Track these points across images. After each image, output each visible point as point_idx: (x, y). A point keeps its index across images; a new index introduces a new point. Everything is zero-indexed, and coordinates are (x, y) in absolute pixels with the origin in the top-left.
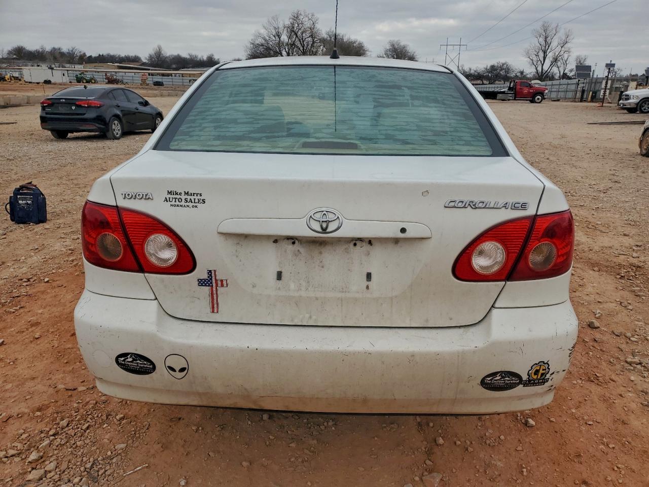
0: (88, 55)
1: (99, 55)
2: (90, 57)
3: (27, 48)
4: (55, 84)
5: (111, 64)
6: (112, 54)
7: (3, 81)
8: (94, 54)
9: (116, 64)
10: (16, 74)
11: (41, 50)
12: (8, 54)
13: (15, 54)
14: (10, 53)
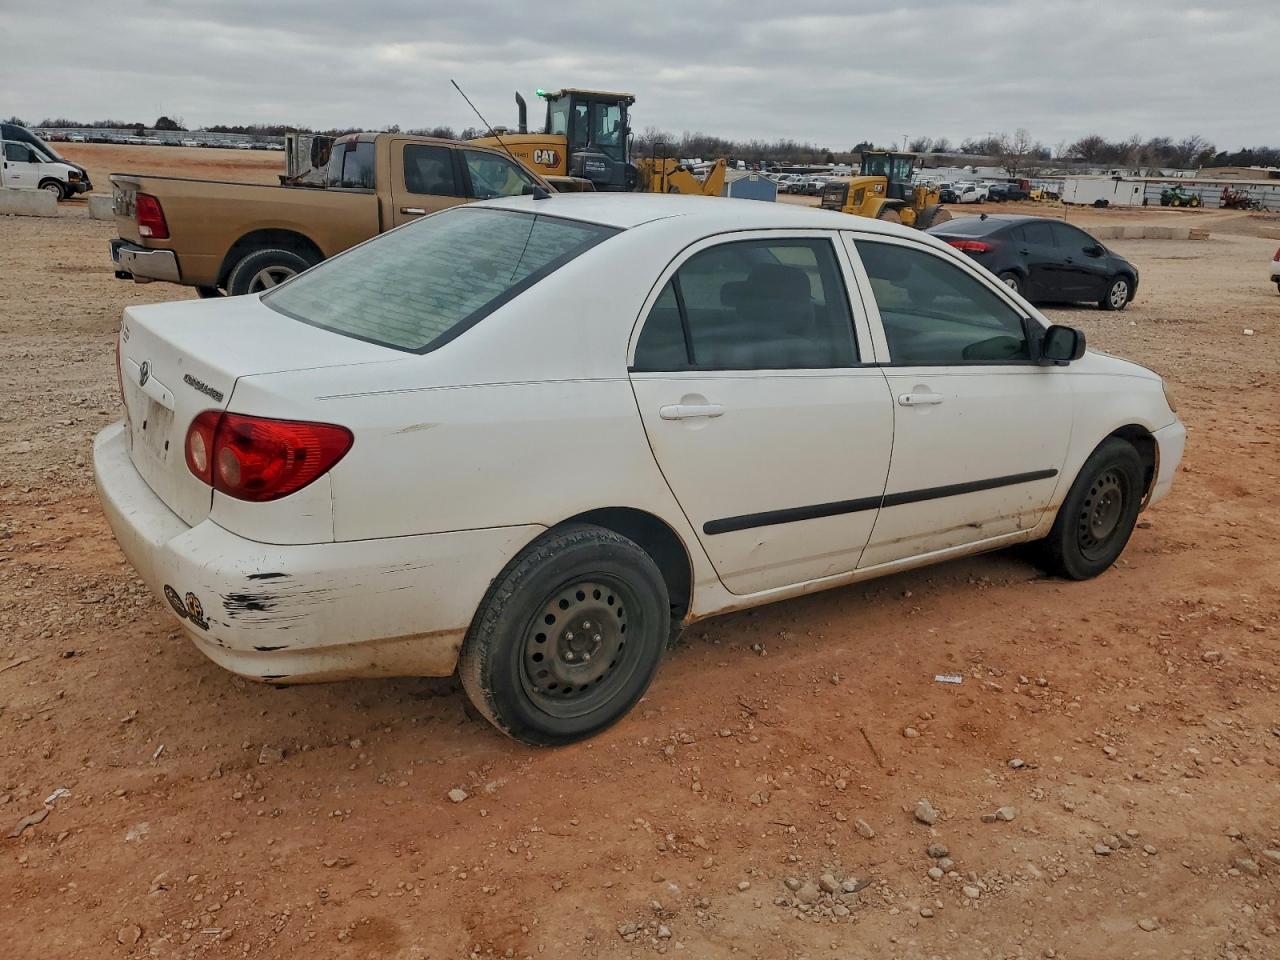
0: (1219, 151)
1: (1244, 150)
2: (1223, 154)
3: (1106, 141)
4: (1114, 207)
5: (1258, 168)
6: (1271, 147)
7: (1025, 199)
8: (1233, 149)
9: (1270, 169)
10: (1054, 189)
11: (1130, 145)
12: (1070, 151)
13: (1081, 152)
14: (1074, 149)
